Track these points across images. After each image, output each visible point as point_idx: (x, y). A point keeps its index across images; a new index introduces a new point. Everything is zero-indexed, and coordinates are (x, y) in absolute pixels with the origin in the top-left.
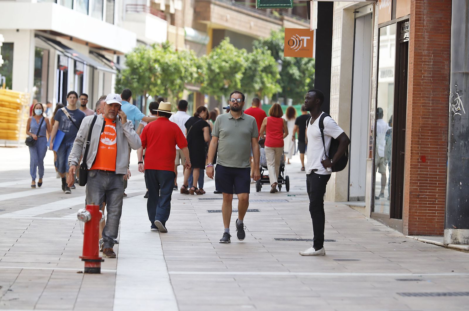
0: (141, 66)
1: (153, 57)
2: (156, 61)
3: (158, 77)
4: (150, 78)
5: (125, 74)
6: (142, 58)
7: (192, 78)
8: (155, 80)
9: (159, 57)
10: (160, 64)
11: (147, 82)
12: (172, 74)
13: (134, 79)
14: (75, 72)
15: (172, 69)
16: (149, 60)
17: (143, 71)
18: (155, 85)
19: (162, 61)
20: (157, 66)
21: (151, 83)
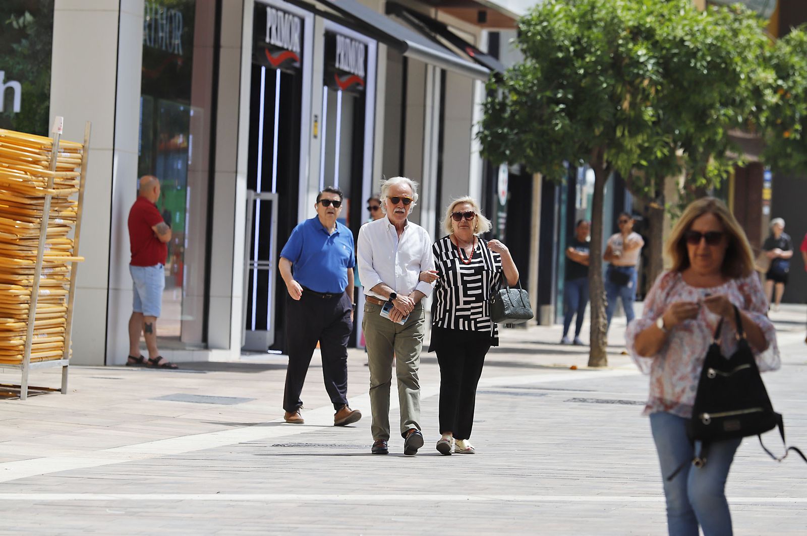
0: (580, 54)
1: (629, 19)
2: (639, 33)
3: (646, 98)
4: (616, 100)
5: (519, 84)
6: (587, 23)
7: (759, 109)
8: (633, 105)
9: (650, 21)
10: (655, 45)
11: (605, 115)
12: (699, 82)
13: (558, 102)
14: (332, 76)
15: (700, 65)
16: (612, 27)
17: (591, 73)
18: (636, 125)
19: (661, 33)
20: (641, 52)
21: (620, 119)
